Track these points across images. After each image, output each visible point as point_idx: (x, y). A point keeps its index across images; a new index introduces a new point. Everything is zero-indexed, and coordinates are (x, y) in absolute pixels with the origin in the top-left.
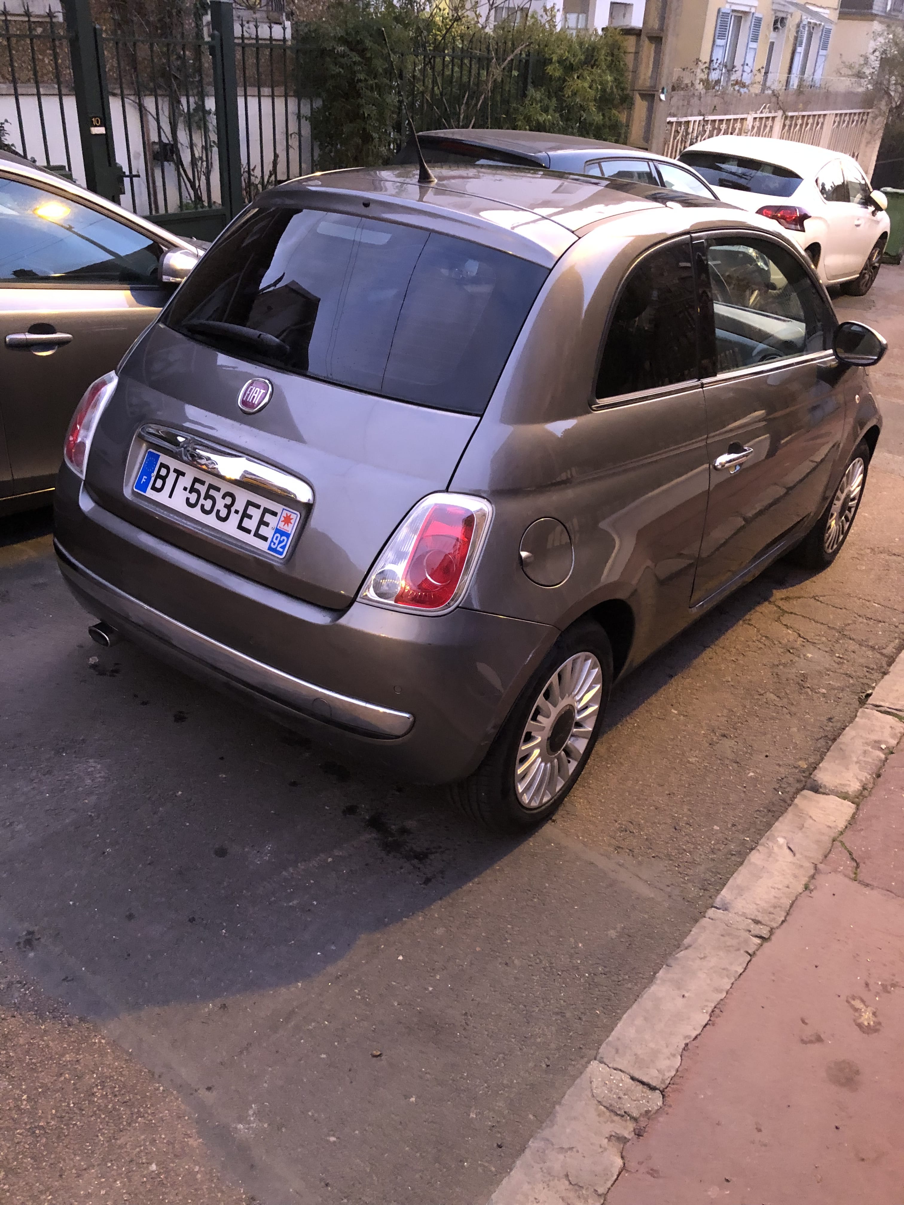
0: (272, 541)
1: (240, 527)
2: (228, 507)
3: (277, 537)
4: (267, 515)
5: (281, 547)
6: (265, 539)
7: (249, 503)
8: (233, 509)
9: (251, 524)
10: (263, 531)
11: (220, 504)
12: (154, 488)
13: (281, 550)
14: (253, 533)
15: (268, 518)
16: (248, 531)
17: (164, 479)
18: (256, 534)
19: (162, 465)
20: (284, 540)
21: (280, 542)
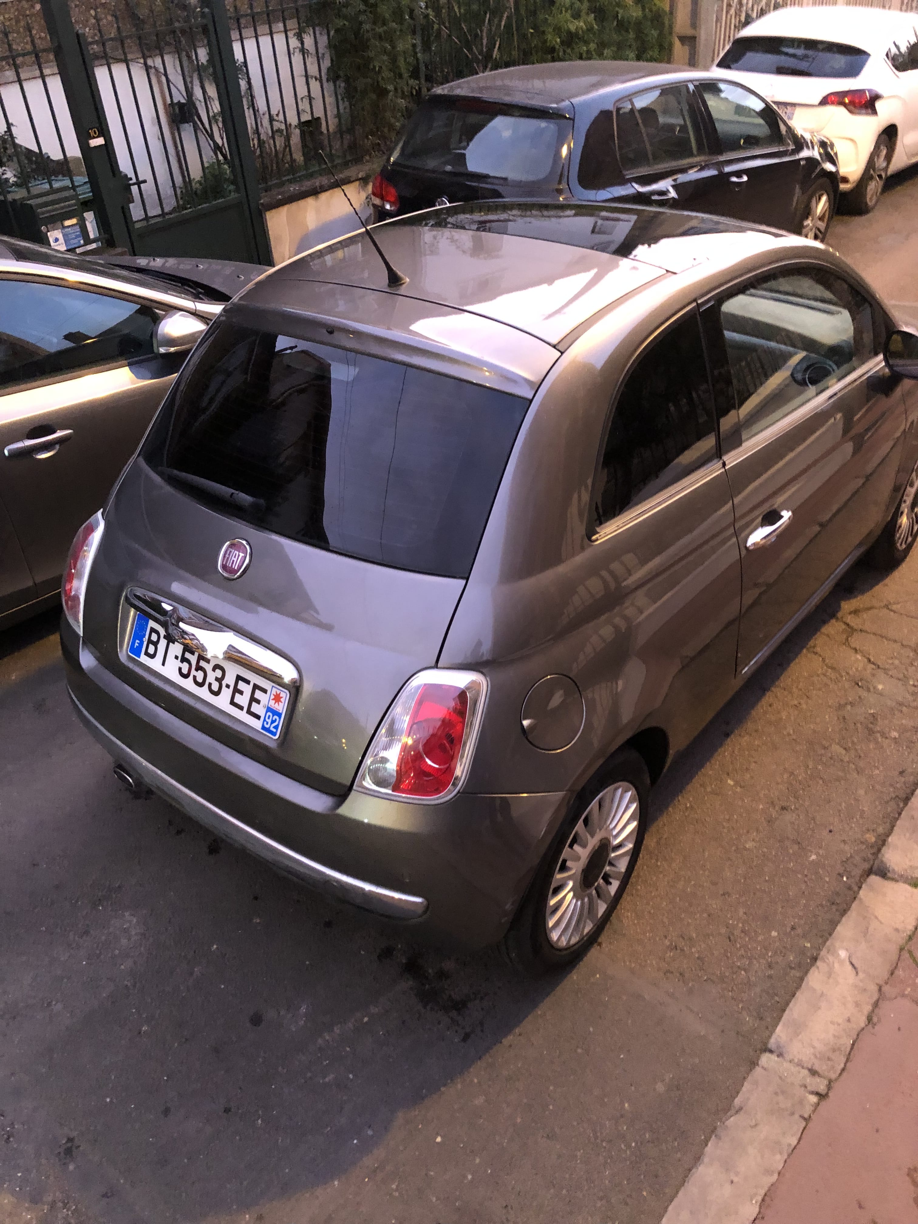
0: (265, 720)
1: (232, 703)
2: (219, 680)
3: (269, 716)
4: (257, 691)
5: (274, 727)
6: (258, 717)
7: (239, 678)
8: (224, 683)
9: (243, 700)
10: (255, 708)
11: (212, 677)
12: (147, 654)
13: (274, 730)
14: (245, 709)
15: (258, 694)
16: (241, 708)
17: (156, 644)
18: (249, 712)
19: (153, 630)
20: (276, 719)
21: (273, 722)
